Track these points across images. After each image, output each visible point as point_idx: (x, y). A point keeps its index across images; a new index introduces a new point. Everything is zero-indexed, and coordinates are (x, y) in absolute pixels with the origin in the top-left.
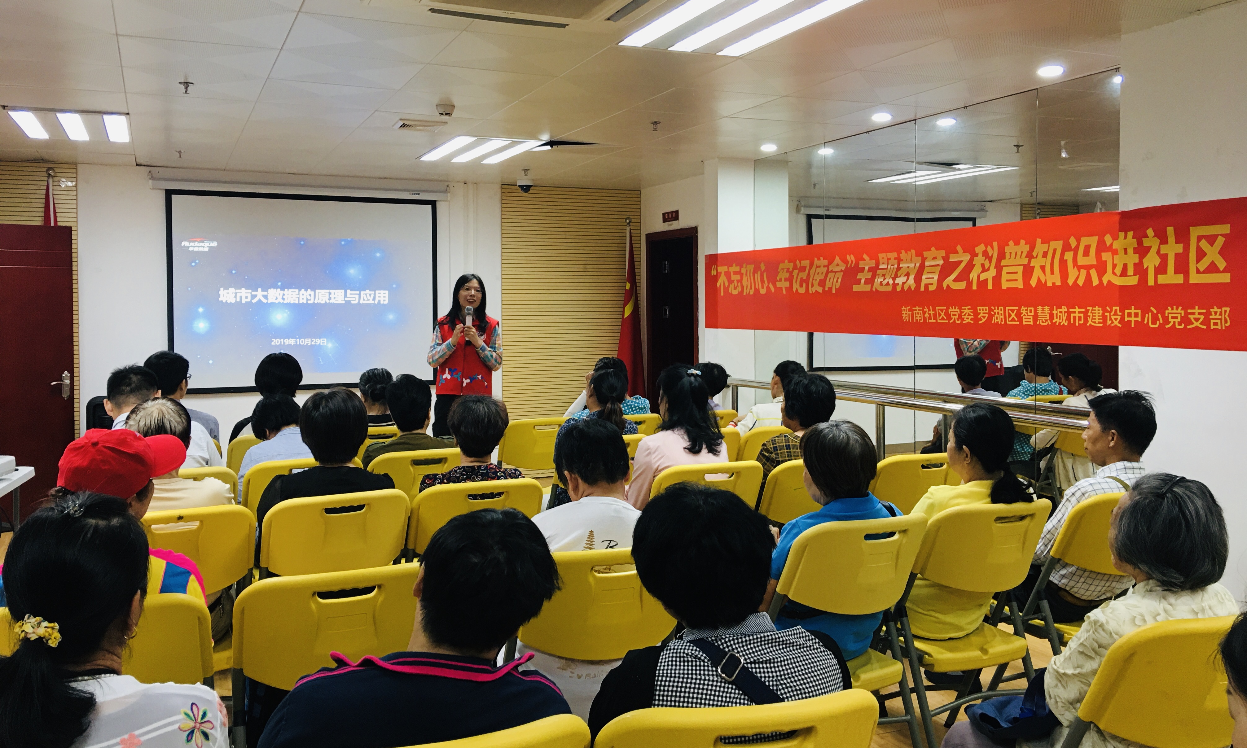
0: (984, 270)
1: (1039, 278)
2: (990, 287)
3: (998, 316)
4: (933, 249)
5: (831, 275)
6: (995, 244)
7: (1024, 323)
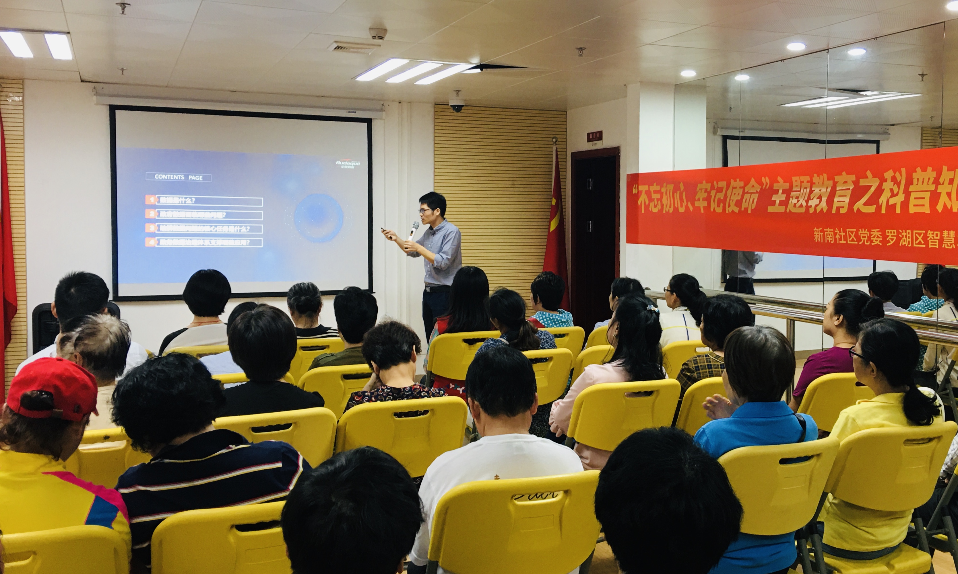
0: (893, 195)
1: (945, 204)
2: (898, 211)
3: (905, 239)
4: (844, 173)
5: (747, 196)
6: (903, 170)
7: (930, 246)
